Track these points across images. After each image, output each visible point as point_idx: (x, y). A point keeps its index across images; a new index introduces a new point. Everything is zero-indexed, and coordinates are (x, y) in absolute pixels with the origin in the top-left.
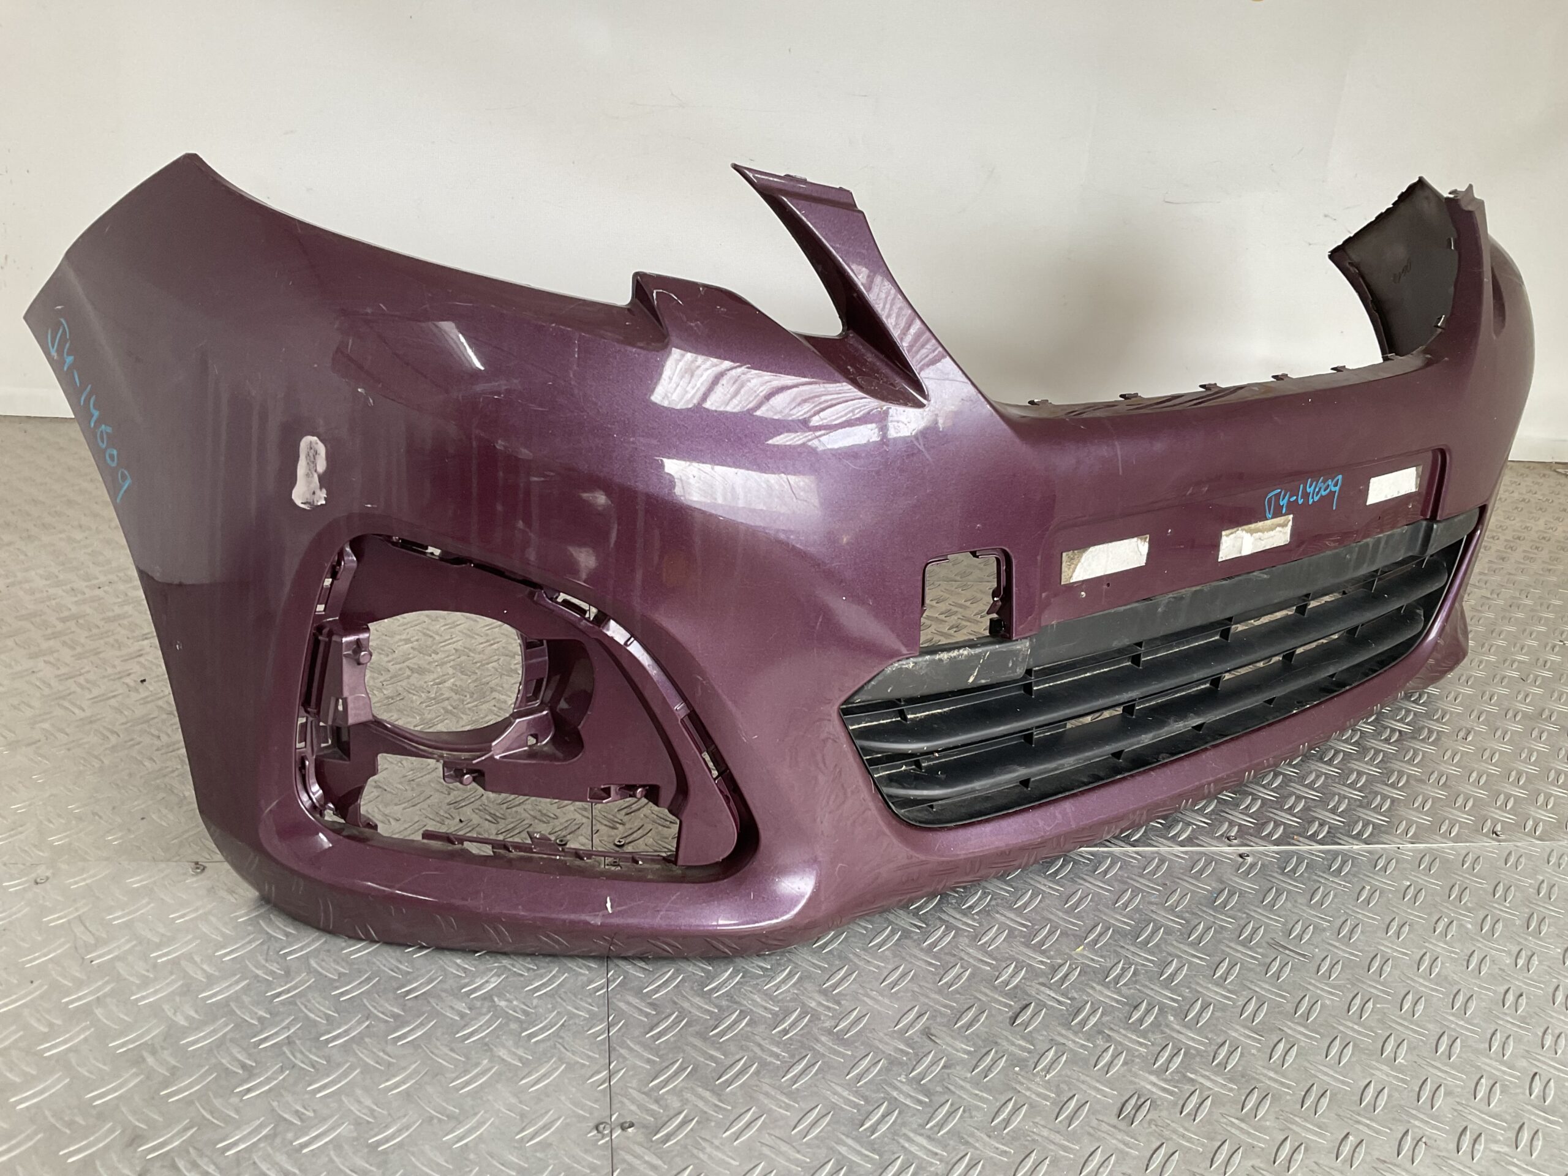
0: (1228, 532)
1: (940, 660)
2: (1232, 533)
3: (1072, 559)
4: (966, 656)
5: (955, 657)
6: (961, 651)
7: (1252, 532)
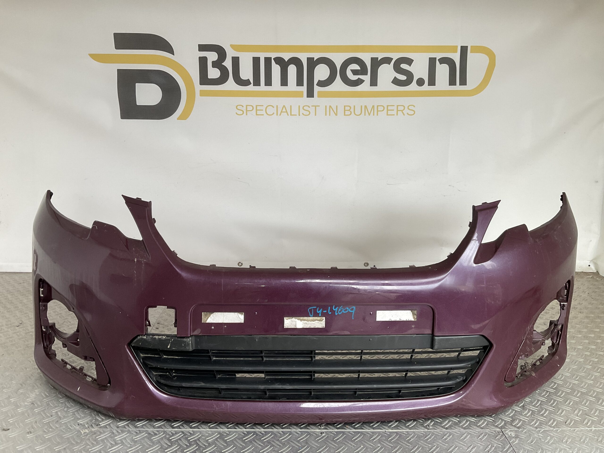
0: (287, 318)
1: (155, 338)
2: (289, 319)
3: (206, 315)
4: (164, 338)
5: (160, 338)
6: (163, 337)
7: (301, 320)
